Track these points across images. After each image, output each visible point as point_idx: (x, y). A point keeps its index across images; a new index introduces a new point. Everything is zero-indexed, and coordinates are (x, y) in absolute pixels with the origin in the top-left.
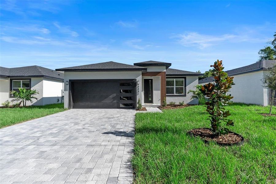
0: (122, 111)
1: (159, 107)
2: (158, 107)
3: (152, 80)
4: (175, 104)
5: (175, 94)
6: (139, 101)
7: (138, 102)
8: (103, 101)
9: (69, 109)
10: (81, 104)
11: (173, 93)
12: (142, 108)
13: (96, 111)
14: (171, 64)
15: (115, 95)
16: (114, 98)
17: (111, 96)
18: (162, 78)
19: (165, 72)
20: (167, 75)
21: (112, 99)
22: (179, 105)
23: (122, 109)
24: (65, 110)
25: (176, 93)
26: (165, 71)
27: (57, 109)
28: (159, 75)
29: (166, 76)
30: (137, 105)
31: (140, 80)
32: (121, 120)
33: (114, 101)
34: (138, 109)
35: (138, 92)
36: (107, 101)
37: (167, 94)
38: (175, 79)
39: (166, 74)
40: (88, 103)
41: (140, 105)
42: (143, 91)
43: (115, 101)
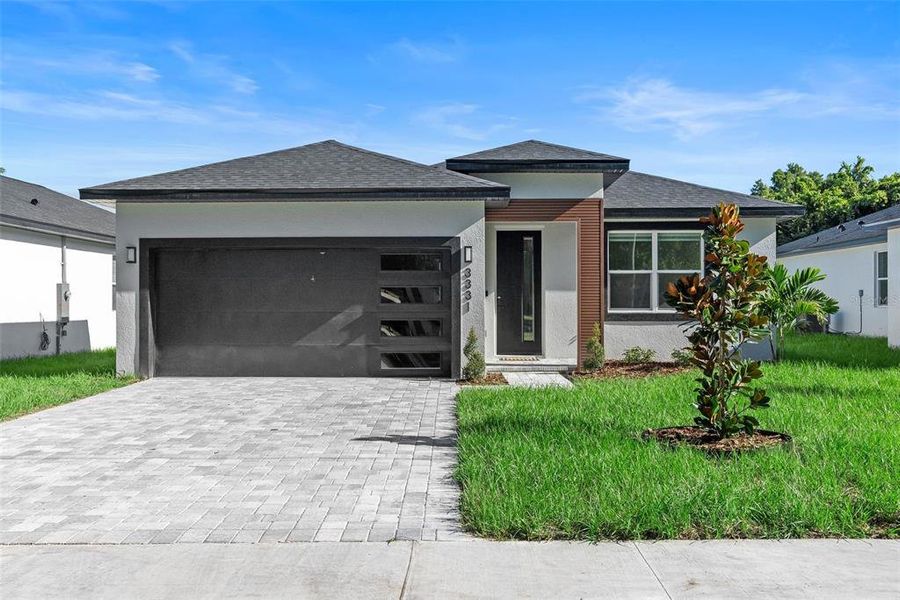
0: (394, 387)
1: (567, 373)
2: (563, 373)
3: (537, 235)
4: (653, 359)
5: (656, 310)
6: (472, 339)
7: (467, 347)
8: (300, 343)
9: (142, 379)
10: (196, 354)
11: (648, 305)
12: (485, 375)
13: (272, 386)
14: (628, 161)
15: (358, 311)
16: (353, 329)
17: (339, 319)
18: (583, 228)
19: (600, 202)
20: (609, 212)
21: (344, 330)
22: (668, 365)
23: (390, 380)
24: (125, 380)
25: (660, 305)
26: (600, 194)
27: (82, 379)
28: (573, 217)
29: (606, 216)
30: (464, 361)
31: (475, 241)
32: (400, 411)
33: (352, 338)
34: (468, 380)
35: (469, 296)
36: (318, 341)
37: (612, 306)
38: (655, 233)
39: (605, 206)
40: (228, 350)
41: (477, 361)
42: (493, 295)
43: (359, 343)
